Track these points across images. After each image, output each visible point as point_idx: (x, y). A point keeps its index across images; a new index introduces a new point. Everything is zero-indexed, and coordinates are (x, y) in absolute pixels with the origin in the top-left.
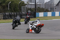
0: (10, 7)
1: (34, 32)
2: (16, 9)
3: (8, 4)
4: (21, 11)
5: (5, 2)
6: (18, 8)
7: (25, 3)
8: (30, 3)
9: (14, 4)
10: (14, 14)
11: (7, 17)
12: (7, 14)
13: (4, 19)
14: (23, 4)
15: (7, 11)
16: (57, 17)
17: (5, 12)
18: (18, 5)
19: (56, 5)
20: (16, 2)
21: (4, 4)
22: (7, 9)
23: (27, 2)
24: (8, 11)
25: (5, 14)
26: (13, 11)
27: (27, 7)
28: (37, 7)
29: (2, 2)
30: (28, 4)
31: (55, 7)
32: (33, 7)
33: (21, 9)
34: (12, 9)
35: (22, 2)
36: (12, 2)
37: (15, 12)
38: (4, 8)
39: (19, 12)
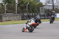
0: (28, 8)
1: (28, 31)
2: (34, 10)
3: (26, 5)
4: (40, 12)
5: (23, 3)
6: (37, 9)
7: (43, 4)
8: (48, 4)
9: (32, 5)
10: (33, 14)
11: (25, 18)
12: (25, 15)
13: (22, 19)
14: (41, 5)
15: (25, 12)
17: (23, 13)
18: (36, 6)
20: (34, 3)
21: (22, 5)
22: (25, 10)
23: (45, 3)
24: (27, 12)
25: (24, 15)
26: (31, 12)
27: (45, 8)
28: (55, 8)
29: (20, 3)
30: (46, 5)
32: (51, 8)
33: (40, 10)
34: (30, 10)
35: (40, 3)
36: (30, 3)
37: (33, 13)
38: (22, 9)
39: (37, 13)
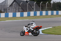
16: (11, 18)
19: (10, 6)
31: (9, 7)
